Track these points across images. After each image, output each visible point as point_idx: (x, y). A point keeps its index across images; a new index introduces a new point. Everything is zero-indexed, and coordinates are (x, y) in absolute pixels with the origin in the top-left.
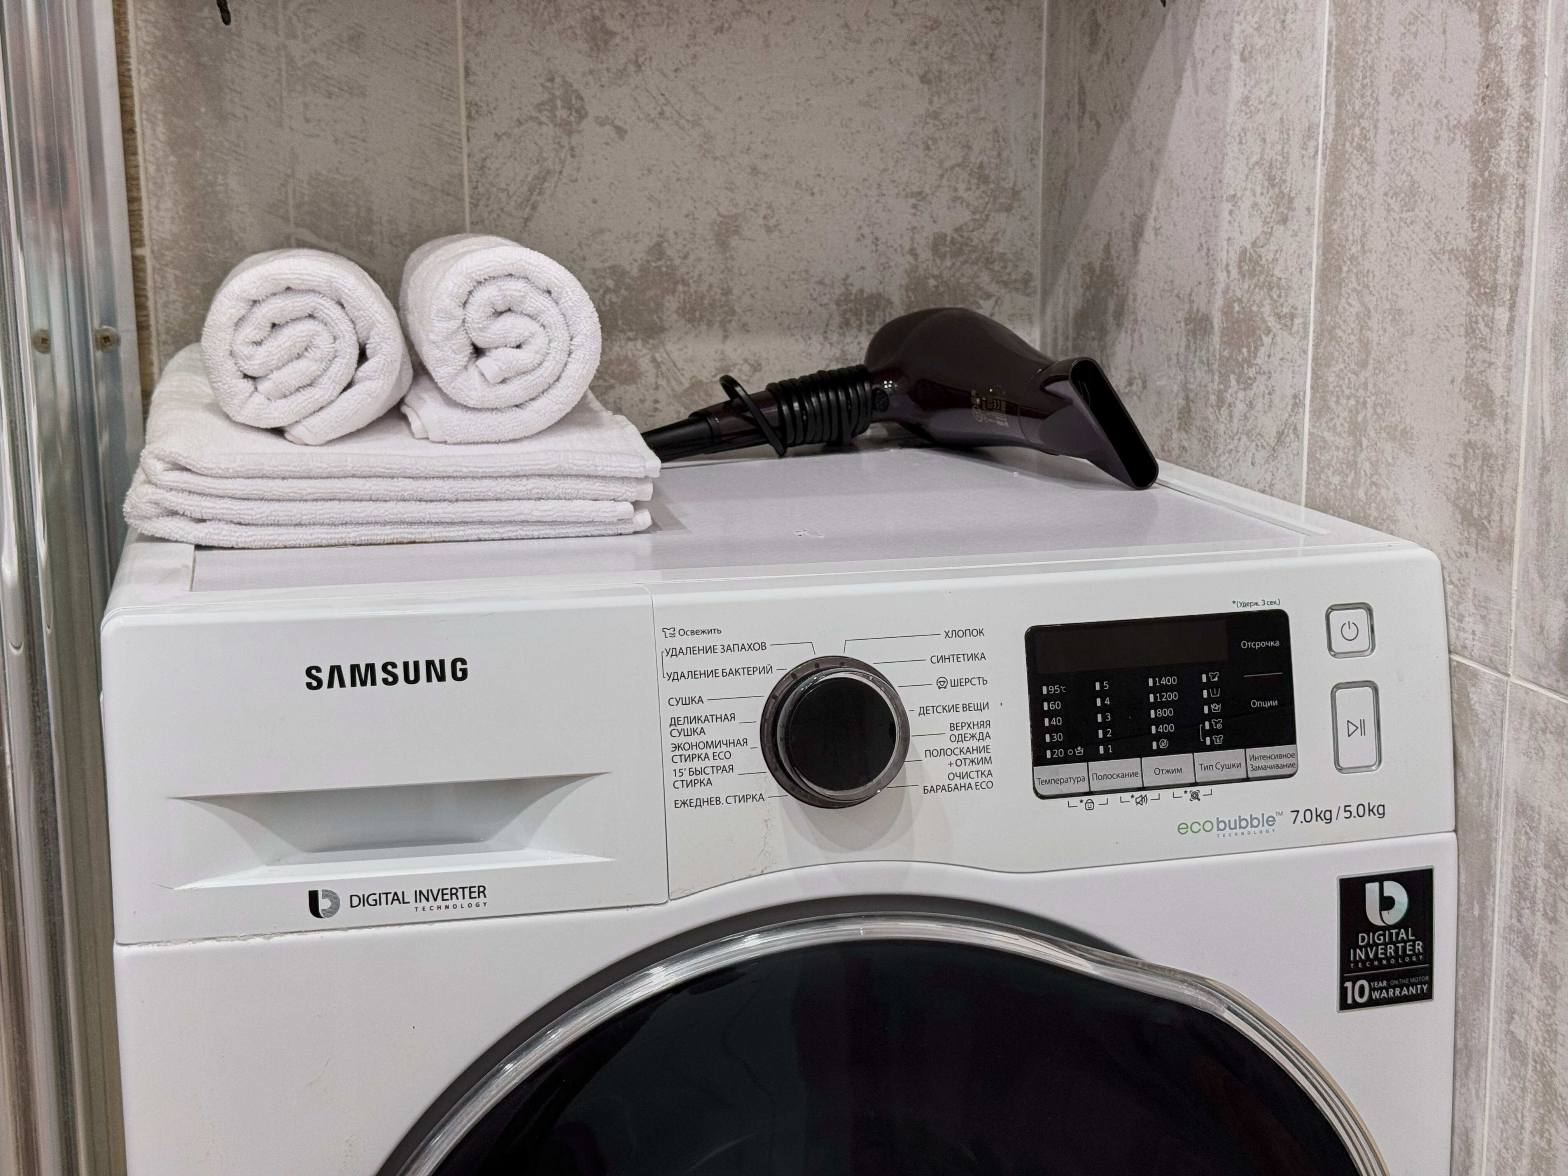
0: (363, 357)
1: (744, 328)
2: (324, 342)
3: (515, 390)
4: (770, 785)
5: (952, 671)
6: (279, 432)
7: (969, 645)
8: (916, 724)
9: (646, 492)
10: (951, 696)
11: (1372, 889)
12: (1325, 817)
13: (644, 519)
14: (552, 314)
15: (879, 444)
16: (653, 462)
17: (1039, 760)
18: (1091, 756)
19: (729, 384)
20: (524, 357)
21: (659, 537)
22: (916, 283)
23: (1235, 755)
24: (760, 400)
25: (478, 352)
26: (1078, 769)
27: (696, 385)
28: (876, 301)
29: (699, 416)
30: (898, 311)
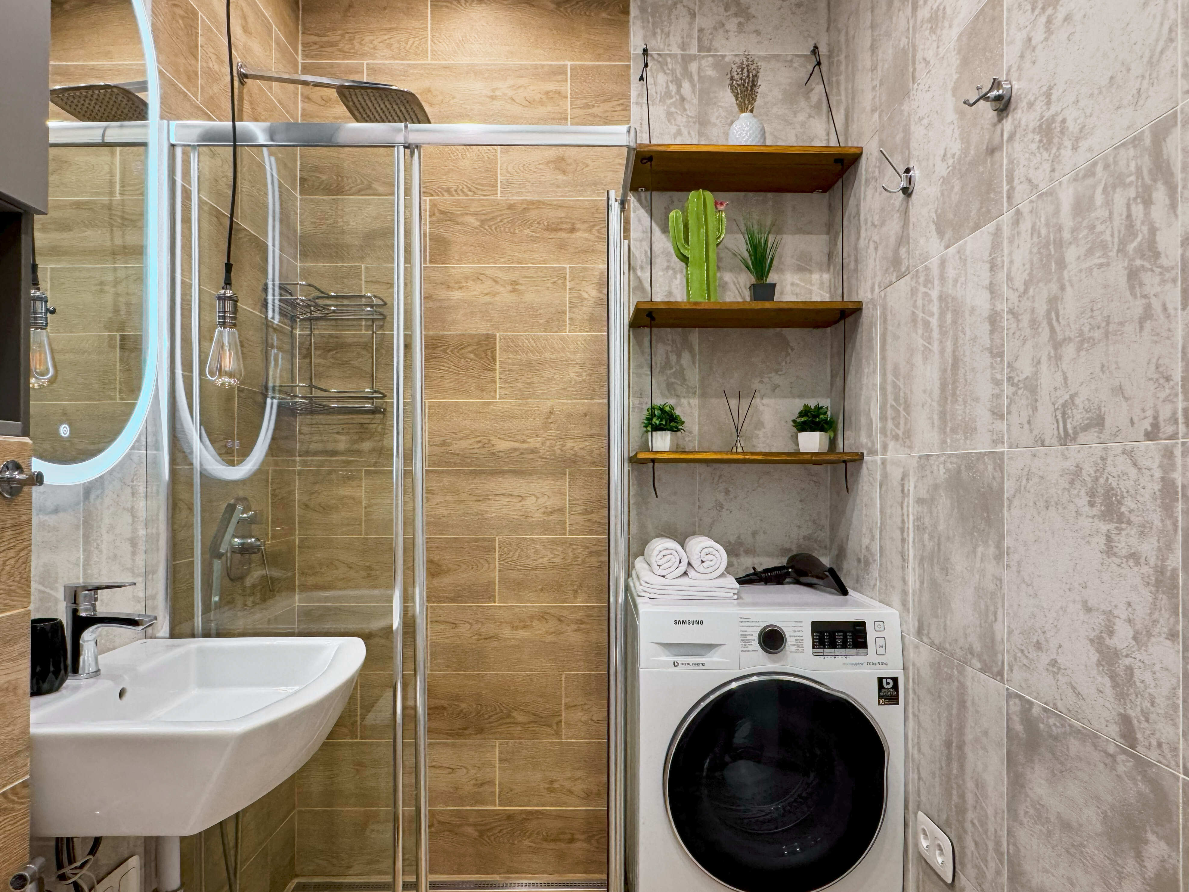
0: (680, 562)
1: (758, 555)
2: (673, 560)
3: (710, 570)
4: (760, 649)
5: (796, 629)
6: (663, 576)
7: (799, 624)
8: (788, 639)
9: (736, 591)
10: (796, 634)
11: (885, 680)
12: (874, 664)
13: (736, 597)
14: (717, 555)
15: (789, 583)
16: (738, 586)
17: (813, 648)
18: (824, 648)
19: (754, 568)
20: (712, 563)
21: (739, 601)
22: (799, 546)
23: (855, 650)
24: (761, 572)
25: (703, 562)
26: (822, 650)
27: (747, 568)
28: (790, 550)
29: (747, 576)
30: (795, 553)
